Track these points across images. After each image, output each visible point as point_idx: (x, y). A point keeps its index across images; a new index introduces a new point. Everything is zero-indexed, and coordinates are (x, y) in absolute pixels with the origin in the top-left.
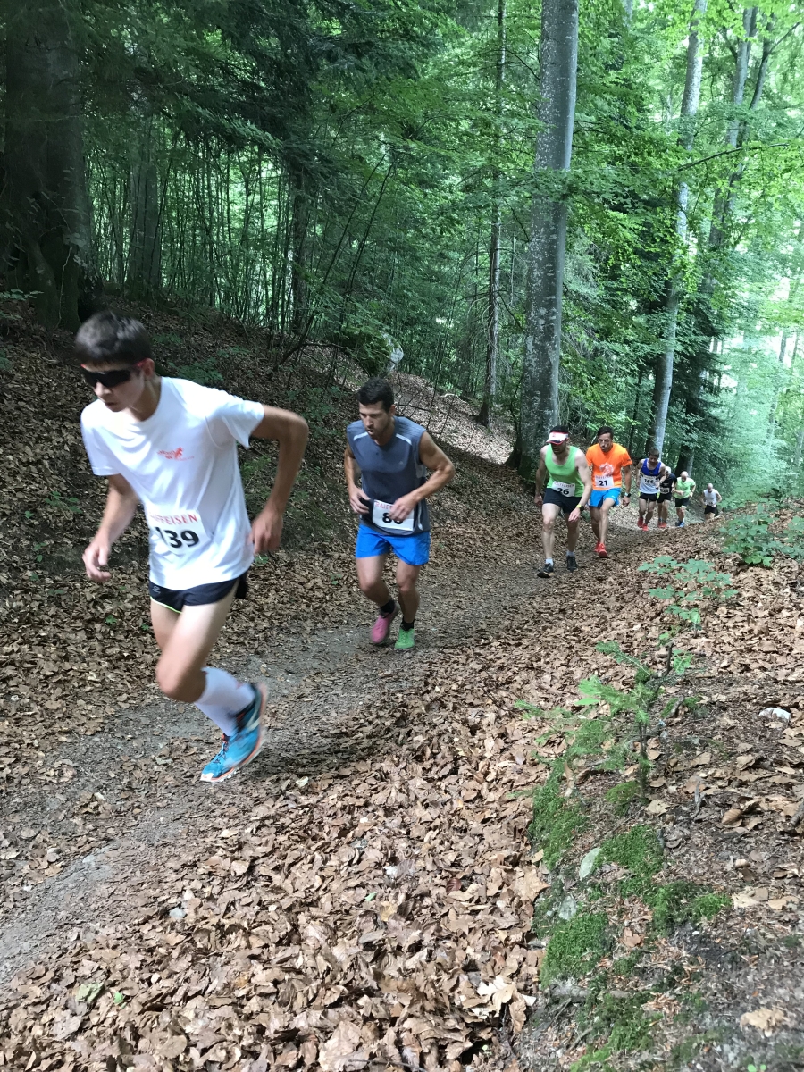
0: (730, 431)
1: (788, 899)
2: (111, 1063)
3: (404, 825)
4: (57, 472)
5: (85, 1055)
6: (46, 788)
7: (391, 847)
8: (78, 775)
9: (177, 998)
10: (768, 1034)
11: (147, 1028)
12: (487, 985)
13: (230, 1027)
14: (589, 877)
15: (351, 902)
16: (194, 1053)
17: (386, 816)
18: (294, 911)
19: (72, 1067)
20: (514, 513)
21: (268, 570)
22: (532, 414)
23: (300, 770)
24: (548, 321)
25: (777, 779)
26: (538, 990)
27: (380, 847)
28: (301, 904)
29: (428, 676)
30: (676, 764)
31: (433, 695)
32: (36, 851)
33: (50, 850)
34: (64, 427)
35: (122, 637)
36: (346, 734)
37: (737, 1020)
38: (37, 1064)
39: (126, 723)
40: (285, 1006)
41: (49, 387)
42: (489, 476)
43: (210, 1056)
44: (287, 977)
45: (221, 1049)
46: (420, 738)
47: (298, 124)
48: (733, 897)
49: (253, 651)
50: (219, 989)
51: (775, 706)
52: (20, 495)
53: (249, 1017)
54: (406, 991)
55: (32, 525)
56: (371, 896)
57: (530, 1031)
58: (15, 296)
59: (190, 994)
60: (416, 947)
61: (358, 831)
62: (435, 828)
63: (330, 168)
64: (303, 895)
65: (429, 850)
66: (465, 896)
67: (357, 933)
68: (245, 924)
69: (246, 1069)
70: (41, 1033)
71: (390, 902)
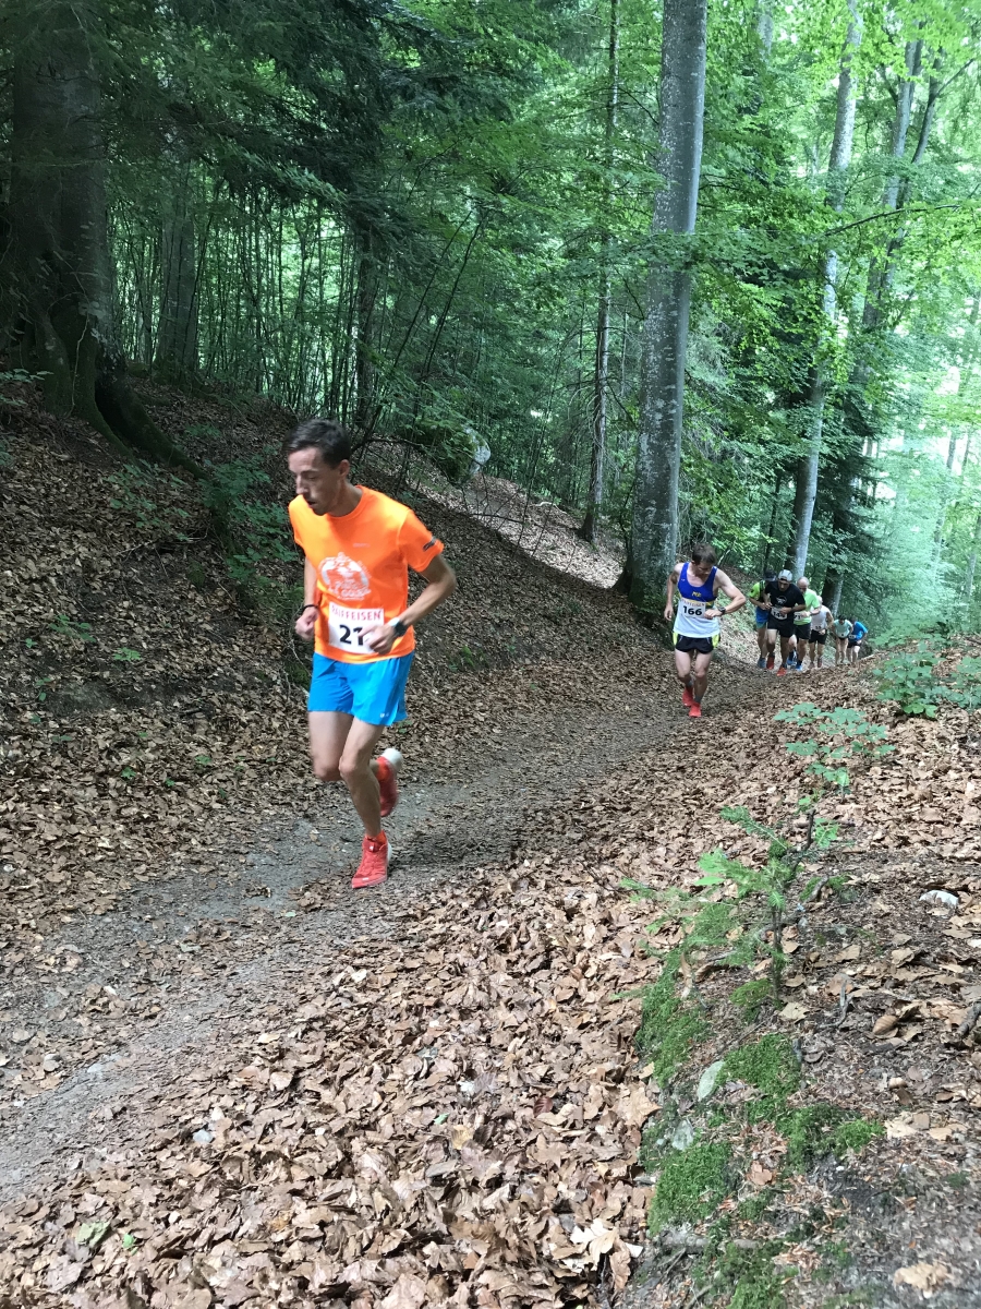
0: (887, 551)
1: (954, 1127)
3: (484, 1031)
4: (66, 592)
6: (44, 979)
7: (467, 1058)
8: (84, 964)
9: (199, 1243)
10: (928, 1294)
11: (163, 1279)
12: (583, 1229)
13: (265, 1279)
14: (709, 1097)
15: (417, 1124)
17: (462, 1019)
18: (347, 1135)
20: (623, 649)
22: (646, 528)
23: (357, 962)
24: (667, 416)
25: (941, 979)
26: (645, 1237)
27: (453, 1057)
28: (356, 1127)
29: (515, 848)
30: (818, 958)
31: (522, 870)
32: (30, 1057)
33: (48, 1057)
34: (76, 537)
35: (141, 795)
36: (415, 918)
37: (890, 1277)
39: (145, 901)
40: (335, 1252)
41: (58, 488)
42: (592, 602)
44: (336, 1217)
45: (254, 1306)
46: (505, 924)
47: (365, 173)
48: (887, 1124)
49: (301, 814)
50: (252, 1231)
51: (939, 889)
52: (20, 619)
53: (288, 1267)
54: (482, 1237)
55: (34, 657)
56: (442, 1117)
57: (635, 1289)
58: (19, 377)
59: (216, 1238)
60: (496, 1182)
61: (428, 1038)
62: (522, 1034)
63: (404, 227)
64: (358, 1115)
65: (514, 1061)
66: (557, 1119)
67: (423, 1164)
68: (286, 1151)
70: (33, 1283)
71: (465, 1123)
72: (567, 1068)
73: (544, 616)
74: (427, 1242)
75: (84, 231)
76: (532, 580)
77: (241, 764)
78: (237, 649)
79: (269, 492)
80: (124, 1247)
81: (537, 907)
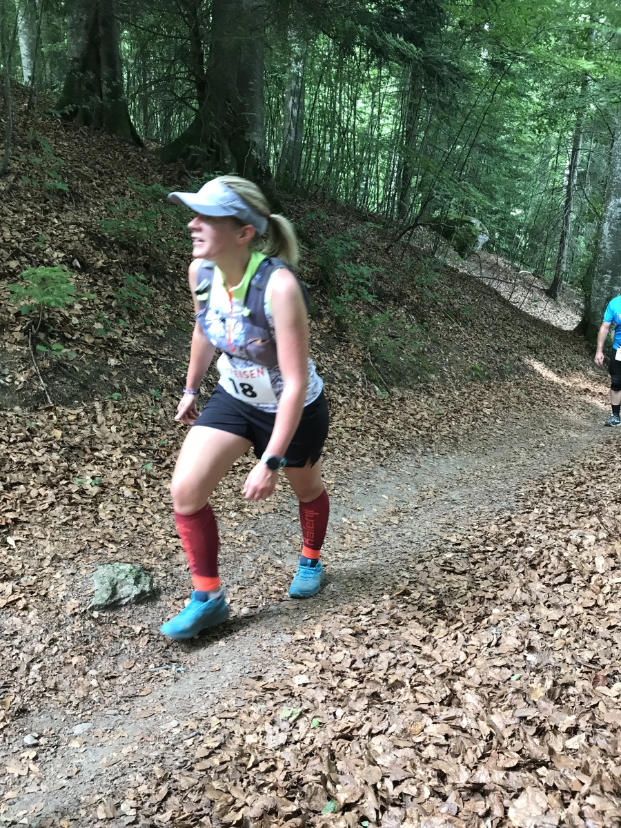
2: (324, 781)
3: (533, 620)
5: (293, 765)
6: (238, 550)
7: (526, 637)
9: (363, 732)
11: (342, 752)
13: (414, 767)
15: (498, 678)
16: (388, 783)
17: (513, 609)
18: (448, 677)
19: (285, 773)
21: (386, 402)
22: (602, 290)
27: (514, 634)
28: (453, 673)
31: (533, 515)
38: (256, 765)
40: (457, 756)
42: (559, 339)
44: (455, 733)
45: (413, 785)
46: (532, 549)
49: (379, 464)
50: (398, 732)
53: (427, 761)
56: (516, 676)
59: (373, 732)
60: (573, 731)
61: (493, 620)
62: (563, 627)
63: (458, 74)
64: (451, 665)
65: (565, 645)
66: (613, 692)
67: (510, 707)
68: (407, 682)
69: (444, 810)
70: (256, 741)
71: (536, 684)
72: (608, 655)
73: (528, 347)
75: (251, 86)
76: (518, 322)
77: (340, 428)
78: (335, 357)
79: (353, 257)
80: (312, 727)
81: (551, 541)
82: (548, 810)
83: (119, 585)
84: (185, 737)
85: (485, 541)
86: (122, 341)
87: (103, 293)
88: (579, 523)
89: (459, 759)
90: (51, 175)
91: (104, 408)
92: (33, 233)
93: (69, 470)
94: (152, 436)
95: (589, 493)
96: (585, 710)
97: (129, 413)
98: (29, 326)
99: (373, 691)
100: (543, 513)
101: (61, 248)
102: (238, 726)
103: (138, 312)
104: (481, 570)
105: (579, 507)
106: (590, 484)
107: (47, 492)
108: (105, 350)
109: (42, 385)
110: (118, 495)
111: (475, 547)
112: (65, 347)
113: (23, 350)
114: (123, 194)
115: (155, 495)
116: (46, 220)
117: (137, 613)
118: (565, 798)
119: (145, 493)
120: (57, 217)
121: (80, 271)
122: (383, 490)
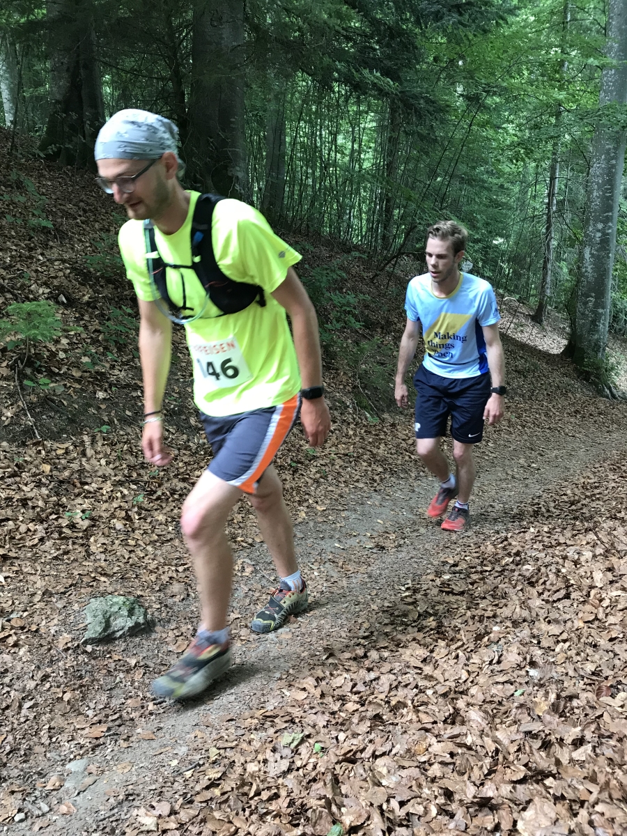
2: (328, 804)
3: (534, 636)
5: (296, 791)
7: (527, 653)
8: (255, 571)
9: (366, 755)
11: (345, 776)
13: (420, 786)
15: (501, 694)
16: (394, 804)
17: (513, 627)
18: (450, 696)
19: (288, 800)
20: (570, 395)
21: (378, 428)
22: (587, 312)
24: (604, 234)
27: (516, 651)
28: (455, 692)
31: (529, 534)
38: (258, 793)
40: (463, 774)
42: (547, 363)
43: (410, 808)
44: (460, 751)
45: (419, 804)
46: (529, 567)
50: (402, 752)
53: (433, 780)
56: (520, 692)
59: (377, 753)
60: (579, 742)
61: (493, 637)
62: (565, 641)
63: (434, 107)
64: (453, 685)
65: (567, 658)
66: (616, 702)
67: (515, 722)
68: (409, 703)
69: (452, 826)
70: (257, 769)
71: (540, 698)
72: (611, 667)
73: (515, 371)
74: (547, 776)
75: (233, 122)
77: (333, 455)
79: (338, 286)
80: (314, 752)
81: (548, 559)
82: (557, 820)
83: (112, 618)
84: (184, 769)
85: (482, 562)
86: (110, 374)
87: (90, 327)
88: (575, 541)
89: (466, 777)
90: (35, 212)
91: (93, 442)
92: (18, 270)
93: (59, 505)
94: (143, 468)
95: (584, 511)
96: (590, 721)
97: (119, 446)
98: (16, 361)
99: (375, 713)
100: (539, 532)
101: (46, 284)
102: (238, 755)
103: (125, 345)
104: (480, 590)
105: (574, 525)
106: (584, 502)
107: (37, 527)
108: (93, 383)
109: (29, 420)
110: (110, 528)
111: (473, 568)
112: (52, 382)
113: (9, 385)
114: (108, 231)
115: (147, 527)
116: (31, 257)
117: (131, 645)
118: (574, 807)
119: (136, 525)
120: (42, 254)
121: (66, 306)
122: (378, 515)
